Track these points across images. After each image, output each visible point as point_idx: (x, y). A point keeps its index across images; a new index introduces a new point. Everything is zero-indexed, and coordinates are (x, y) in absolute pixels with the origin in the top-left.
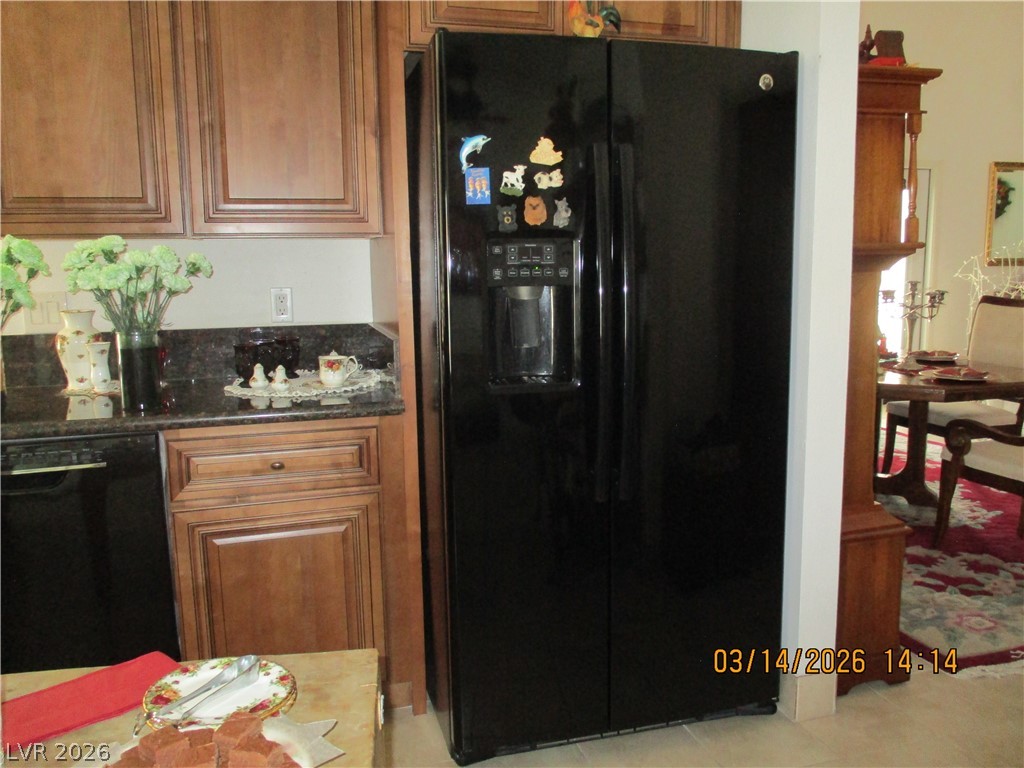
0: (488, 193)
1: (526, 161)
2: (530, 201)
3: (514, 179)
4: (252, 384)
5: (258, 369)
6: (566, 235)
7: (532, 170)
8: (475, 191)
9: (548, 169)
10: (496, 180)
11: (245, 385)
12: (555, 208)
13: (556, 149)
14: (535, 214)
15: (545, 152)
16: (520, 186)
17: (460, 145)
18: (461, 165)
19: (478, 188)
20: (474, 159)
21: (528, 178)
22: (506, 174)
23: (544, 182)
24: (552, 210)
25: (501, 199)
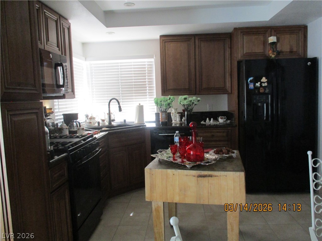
0: (253, 87)
1: (260, 81)
2: (261, 88)
3: (258, 84)
4: (206, 121)
5: (208, 119)
6: (267, 94)
7: (261, 83)
8: (251, 87)
9: (264, 83)
10: (254, 85)
11: (205, 122)
12: (266, 89)
13: (266, 79)
14: (262, 90)
15: (264, 79)
16: (259, 86)
17: (248, 79)
18: (248, 82)
19: (251, 86)
20: (251, 81)
21: (261, 84)
22: (256, 84)
23: (263, 85)
24: (265, 90)
25: (256, 88)
